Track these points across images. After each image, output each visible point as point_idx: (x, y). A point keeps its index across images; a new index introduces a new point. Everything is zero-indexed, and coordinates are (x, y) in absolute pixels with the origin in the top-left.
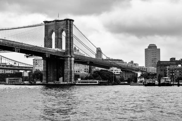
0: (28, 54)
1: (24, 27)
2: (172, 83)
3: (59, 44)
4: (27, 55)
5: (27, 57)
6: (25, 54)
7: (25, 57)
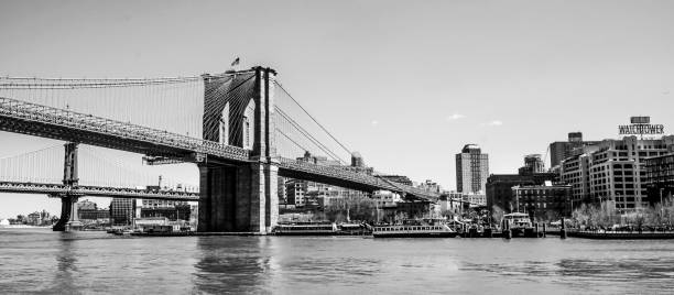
0: (153, 155)
1: (125, 83)
2: (540, 229)
3: (236, 139)
4: (150, 158)
5: (151, 162)
6: (144, 155)
7: (145, 162)
